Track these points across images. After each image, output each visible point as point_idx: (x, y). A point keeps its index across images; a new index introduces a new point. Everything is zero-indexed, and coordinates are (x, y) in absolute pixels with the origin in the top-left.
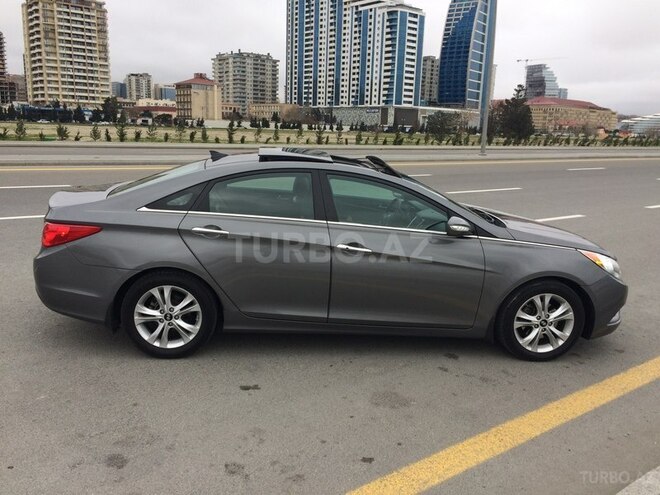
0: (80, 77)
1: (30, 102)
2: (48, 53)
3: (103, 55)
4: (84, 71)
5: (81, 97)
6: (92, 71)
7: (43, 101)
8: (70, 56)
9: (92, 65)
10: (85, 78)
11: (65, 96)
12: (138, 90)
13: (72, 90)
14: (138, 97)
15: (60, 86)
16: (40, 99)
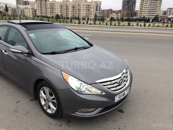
0: (152, 10)
1: (138, 17)
2: (145, 4)
3: (160, 3)
4: (154, 8)
5: (151, 15)
6: (156, 8)
7: (141, 17)
8: (151, 4)
9: (156, 6)
10: (153, 10)
11: (147, 15)
12: (170, 13)
13: (149, 13)
14: (169, 15)
15: (147, 12)
16: (141, 16)
